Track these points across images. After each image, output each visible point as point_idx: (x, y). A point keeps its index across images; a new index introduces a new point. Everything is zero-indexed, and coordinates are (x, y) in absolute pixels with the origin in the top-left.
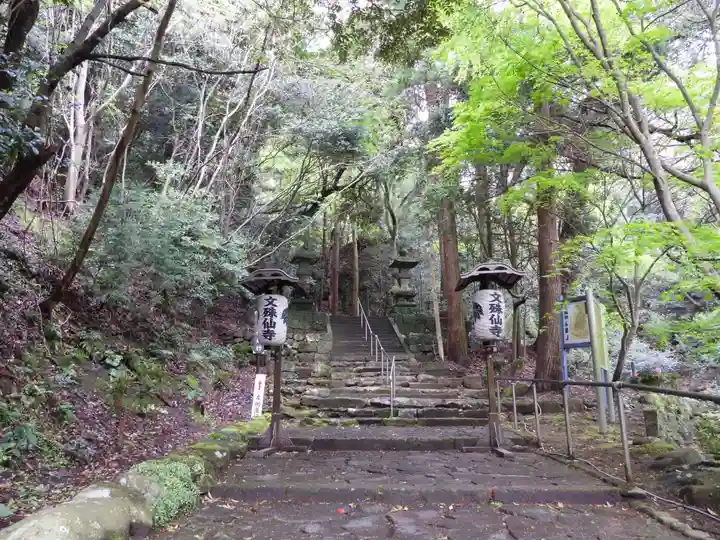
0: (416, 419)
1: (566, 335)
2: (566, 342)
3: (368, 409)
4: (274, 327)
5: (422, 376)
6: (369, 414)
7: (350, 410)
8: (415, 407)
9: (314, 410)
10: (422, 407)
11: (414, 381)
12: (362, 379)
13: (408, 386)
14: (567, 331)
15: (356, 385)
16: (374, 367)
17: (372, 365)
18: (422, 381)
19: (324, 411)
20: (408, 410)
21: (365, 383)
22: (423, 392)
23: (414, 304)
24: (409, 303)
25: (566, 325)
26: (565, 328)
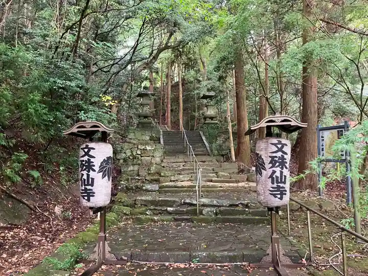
1: (321, 152)
3: (181, 209)
5: (221, 174)
6: (182, 213)
7: (169, 209)
8: (215, 206)
9: (143, 209)
10: (220, 206)
11: (215, 177)
12: (181, 176)
13: (211, 181)
14: (323, 150)
15: (177, 181)
17: (188, 165)
18: (221, 177)
19: (150, 210)
20: (209, 209)
21: (183, 179)
22: (221, 187)
23: (216, 122)
24: (213, 122)
25: (323, 146)
26: (321, 147)
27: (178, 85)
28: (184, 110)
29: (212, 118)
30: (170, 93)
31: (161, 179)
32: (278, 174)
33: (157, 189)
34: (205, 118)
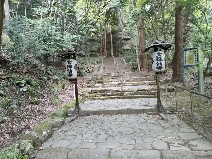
0: (130, 96)
1: (185, 62)
2: (185, 65)
3: (114, 93)
4: (72, 72)
5: (133, 77)
6: (114, 95)
7: (108, 93)
8: (130, 91)
9: (96, 94)
10: (132, 91)
11: (130, 79)
12: (113, 79)
13: (128, 81)
14: (186, 61)
15: (111, 82)
16: (117, 75)
17: (116, 74)
18: (133, 79)
19: (99, 94)
20: (127, 92)
21: (114, 81)
22: (133, 83)
23: (130, 52)
24: (128, 52)
25: (186, 59)
26: (185, 60)
27: (110, 34)
28: (113, 48)
29: (128, 50)
30: (105, 39)
31: (104, 81)
32: (159, 63)
33: (102, 86)
34: (124, 50)
